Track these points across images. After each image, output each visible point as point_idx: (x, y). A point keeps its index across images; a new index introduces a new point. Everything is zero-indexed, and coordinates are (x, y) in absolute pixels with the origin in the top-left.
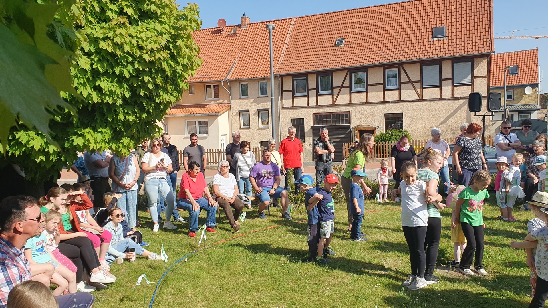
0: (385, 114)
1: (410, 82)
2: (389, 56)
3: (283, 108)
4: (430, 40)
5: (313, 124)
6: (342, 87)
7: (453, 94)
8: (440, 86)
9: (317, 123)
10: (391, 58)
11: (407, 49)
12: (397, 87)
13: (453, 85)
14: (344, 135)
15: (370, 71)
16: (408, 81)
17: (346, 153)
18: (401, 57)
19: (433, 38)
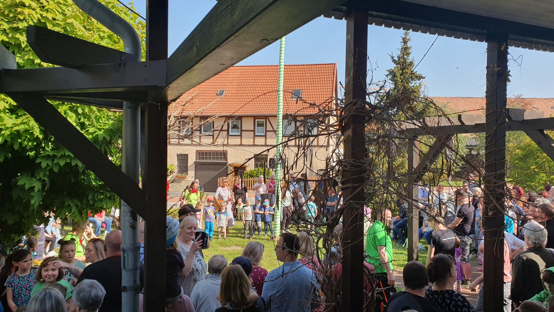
0: (255, 154)
1: (274, 131)
2: (259, 109)
3: (170, 144)
4: (290, 99)
5: (196, 159)
6: (221, 130)
7: (304, 143)
8: (295, 136)
9: (200, 159)
10: (260, 111)
11: (273, 104)
12: (264, 134)
14: (221, 170)
15: (244, 120)
16: (272, 130)
18: (267, 111)
19: (292, 98)
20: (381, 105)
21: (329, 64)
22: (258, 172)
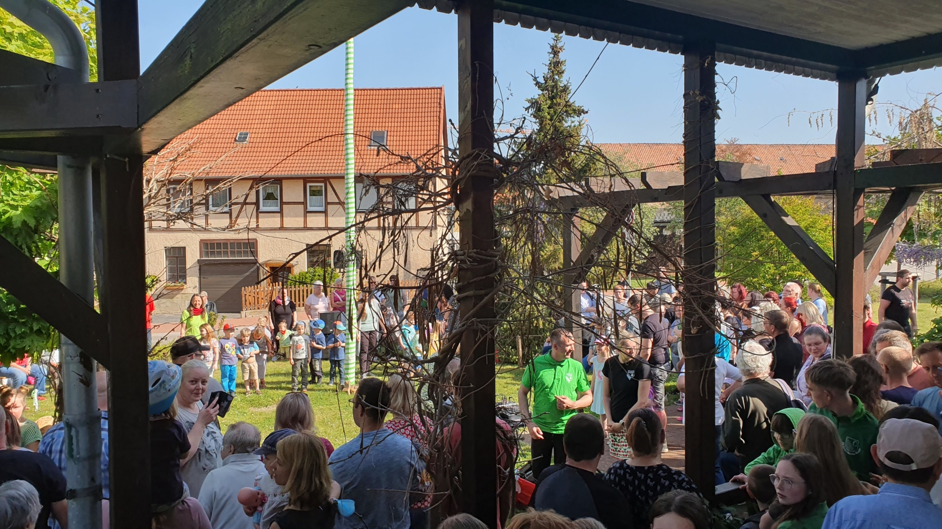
0: (307, 244)
1: (339, 202)
2: (312, 165)
3: (151, 229)
4: (366, 148)
5: (201, 256)
6: (245, 203)
7: (394, 223)
8: (379, 212)
9: (207, 254)
10: (314, 168)
11: (336, 157)
12: (322, 209)
14: (247, 274)
15: (285, 184)
16: (337, 201)
17: (246, 301)
18: (327, 168)
19: (370, 146)
20: (520, 158)
21: (431, 89)
22: (315, 276)
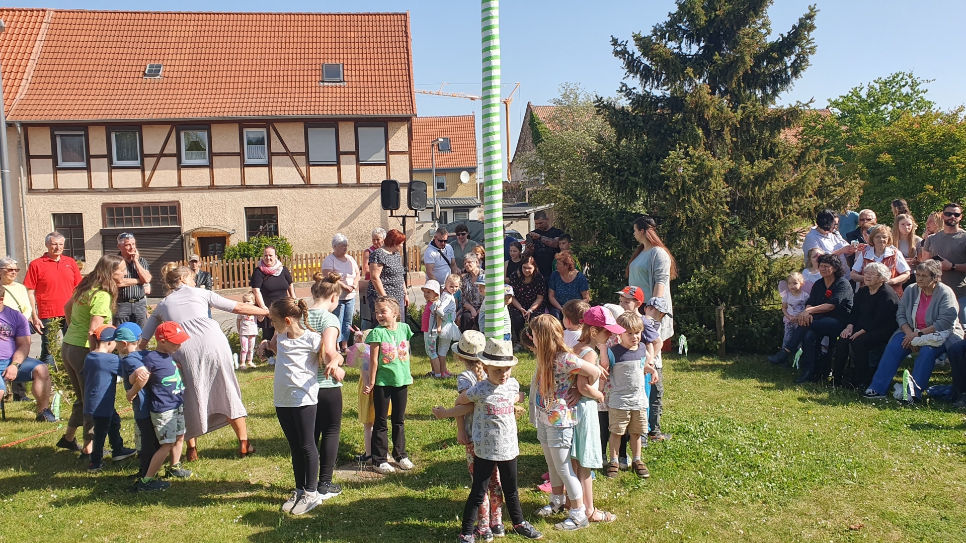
0: (245, 208)
1: (288, 153)
2: (249, 105)
3: (31, 190)
4: (318, 84)
5: (104, 224)
6: (162, 155)
7: (358, 179)
8: (338, 164)
9: (112, 222)
10: (252, 109)
11: (280, 95)
12: (264, 161)
13: (359, 163)
14: (168, 247)
15: (215, 129)
18: (270, 109)
19: (322, 81)
21: (393, 15)
